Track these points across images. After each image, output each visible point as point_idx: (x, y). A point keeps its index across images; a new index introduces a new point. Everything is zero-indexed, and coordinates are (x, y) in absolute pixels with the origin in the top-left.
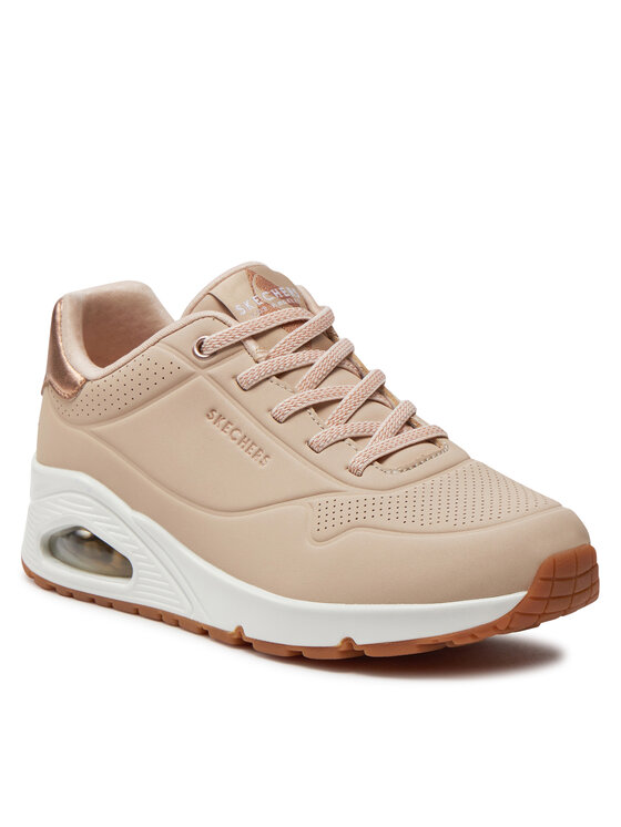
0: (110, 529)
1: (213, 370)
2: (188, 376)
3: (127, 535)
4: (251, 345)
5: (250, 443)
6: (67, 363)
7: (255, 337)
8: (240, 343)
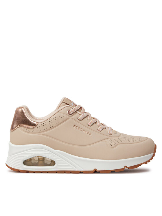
0: (49, 155)
1: (73, 117)
2: (68, 119)
3: (54, 155)
4: (77, 111)
5: (85, 131)
6: (30, 120)
7: (78, 110)
8: (76, 112)
